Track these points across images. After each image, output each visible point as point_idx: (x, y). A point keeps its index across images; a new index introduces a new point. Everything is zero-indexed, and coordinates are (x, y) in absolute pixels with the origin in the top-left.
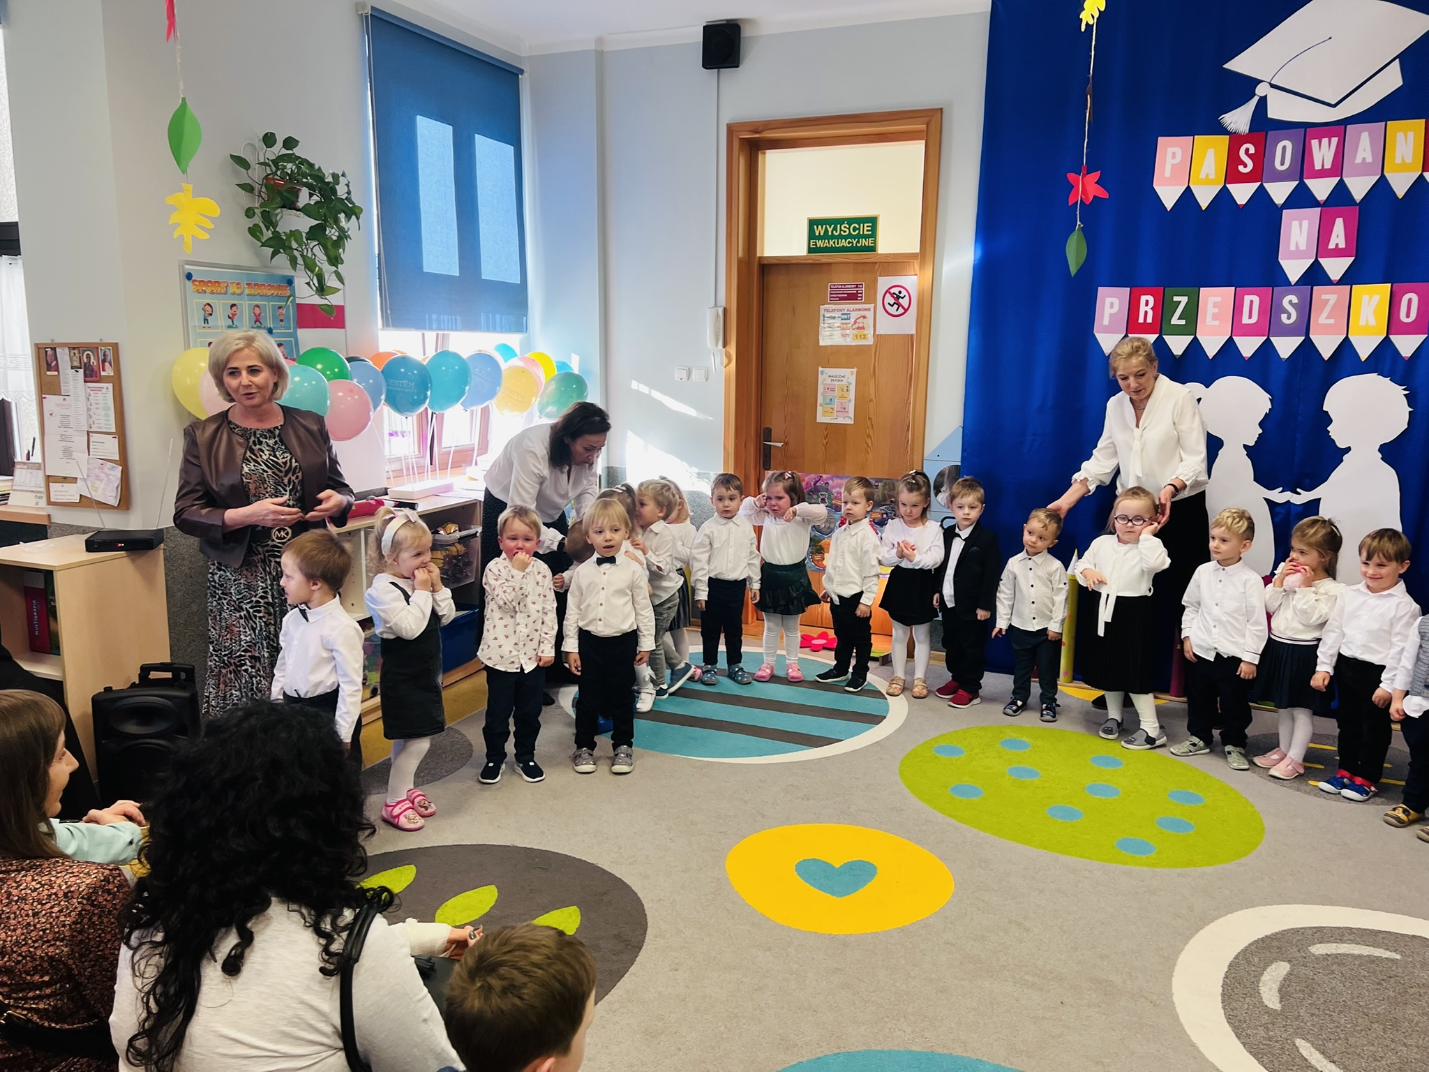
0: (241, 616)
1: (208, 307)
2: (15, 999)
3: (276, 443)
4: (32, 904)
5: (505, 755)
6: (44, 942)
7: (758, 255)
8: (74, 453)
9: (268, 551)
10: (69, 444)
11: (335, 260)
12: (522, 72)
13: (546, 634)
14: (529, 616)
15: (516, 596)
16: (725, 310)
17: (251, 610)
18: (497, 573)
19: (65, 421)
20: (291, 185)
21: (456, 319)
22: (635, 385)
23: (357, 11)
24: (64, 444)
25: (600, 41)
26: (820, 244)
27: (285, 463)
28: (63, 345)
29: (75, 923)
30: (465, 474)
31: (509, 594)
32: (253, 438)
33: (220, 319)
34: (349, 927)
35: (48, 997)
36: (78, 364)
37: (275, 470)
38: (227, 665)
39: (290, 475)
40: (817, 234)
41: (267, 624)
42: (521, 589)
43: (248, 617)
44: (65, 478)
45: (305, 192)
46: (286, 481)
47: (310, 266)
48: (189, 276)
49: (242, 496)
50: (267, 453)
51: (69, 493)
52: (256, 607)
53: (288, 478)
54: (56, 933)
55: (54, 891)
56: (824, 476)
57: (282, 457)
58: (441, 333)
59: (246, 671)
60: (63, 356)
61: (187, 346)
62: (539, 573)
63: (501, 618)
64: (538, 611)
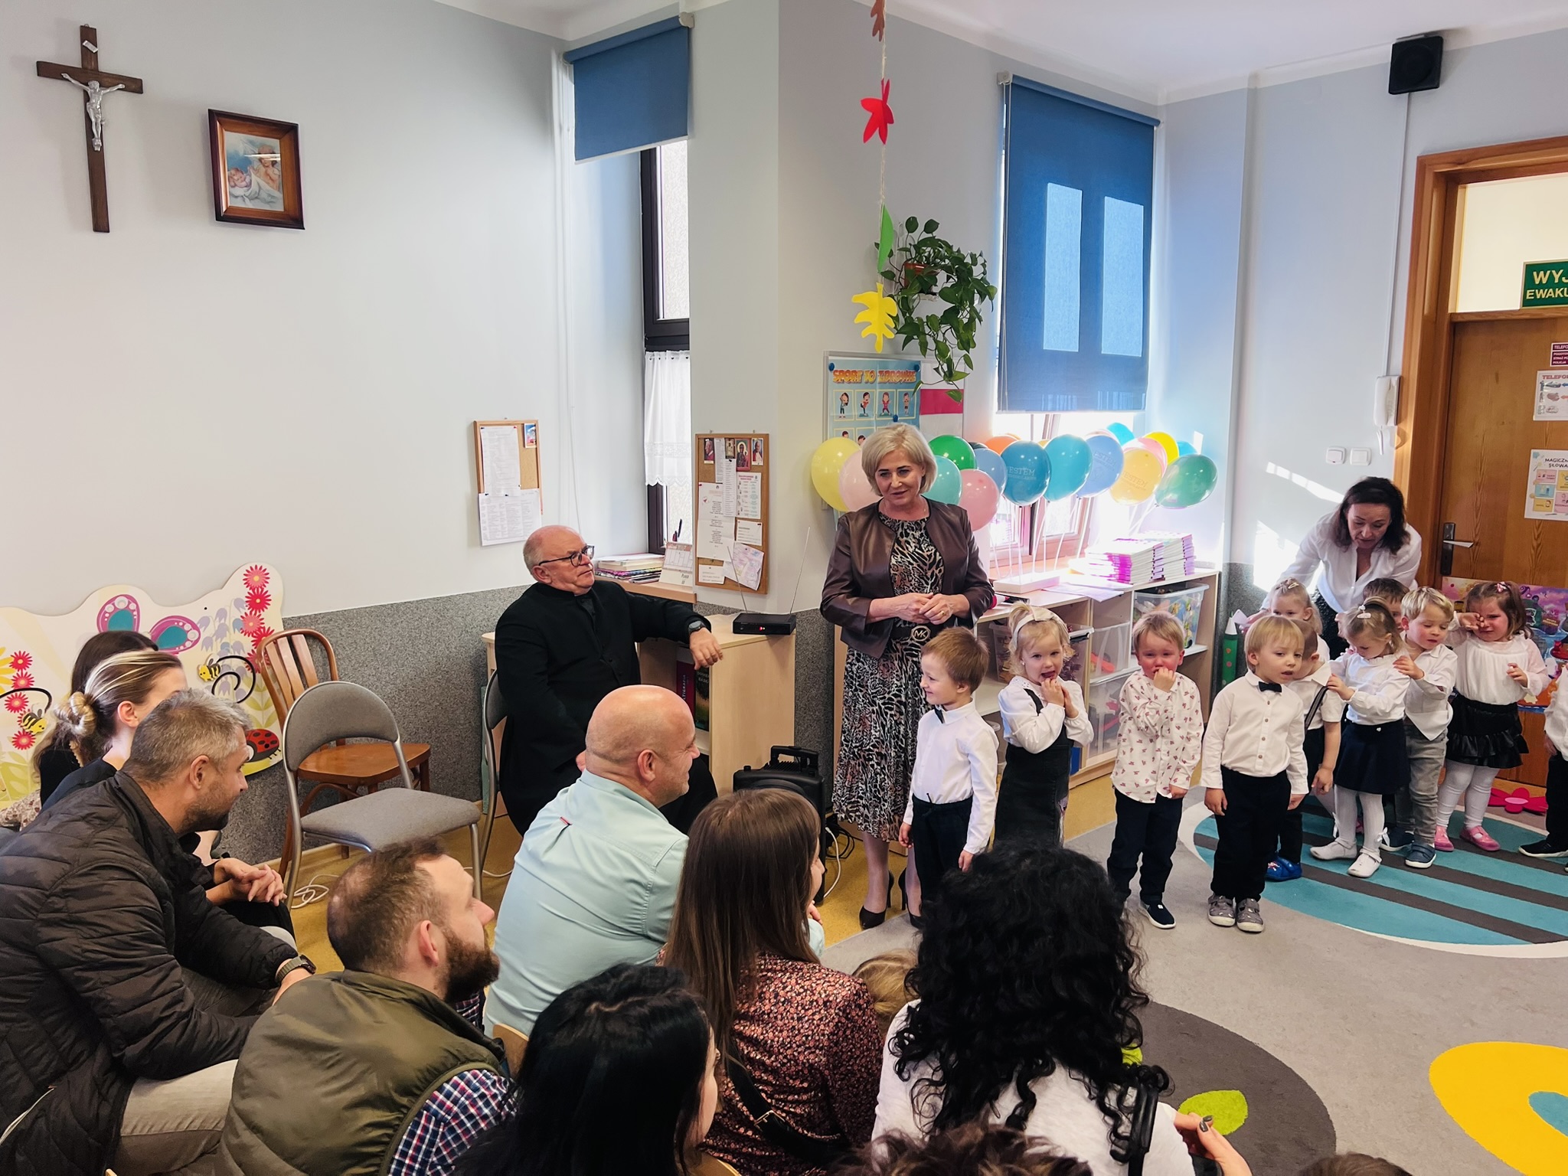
0: (873, 712)
1: (845, 397)
2: (777, 1100)
3: (922, 535)
4: (797, 1008)
5: (1129, 892)
6: (806, 1049)
7: (1450, 311)
8: (722, 538)
9: (906, 650)
10: (719, 529)
11: (966, 344)
12: (1158, 122)
13: (1185, 762)
14: (1172, 743)
15: (1160, 719)
16: (1401, 380)
17: (883, 707)
18: (1140, 690)
19: (717, 506)
20: (930, 270)
21: (1072, 399)
22: (1271, 468)
23: (998, 81)
24: (714, 528)
25: (1254, 77)
26: (1541, 294)
27: (930, 556)
28: (719, 436)
29: (832, 1033)
30: (1067, 566)
31: (1152, 717)
32: (900, 530)
33: (854, 409)
34: (1135, 1110)
35: (804, 1103)
36: (732, 455)
37: (920, 563)
38: (856, 757)
39: (934, 568)
40: (1537, 282)
41: (898, 724)
42: (1166, 711)
43: (880, 713)
44: (713, 560)
45: (942, 276)
46: (929, 574)
47: (942, 352)
48: (831, 367)
49: (887, 587)
50: (913, 545)
51: (715, 575)
52: (888, 703)
53: (931, 571)
54: (816, 1041)
55: (815, 998)
56: (1532, 587)
57: (928, 550)
58: (1051, 414)
59: (872, 766)
60: (720, 445)
61: (825, 438)
62: (1187, 693)
63: (1140, 741)
64: (1182, 738)
